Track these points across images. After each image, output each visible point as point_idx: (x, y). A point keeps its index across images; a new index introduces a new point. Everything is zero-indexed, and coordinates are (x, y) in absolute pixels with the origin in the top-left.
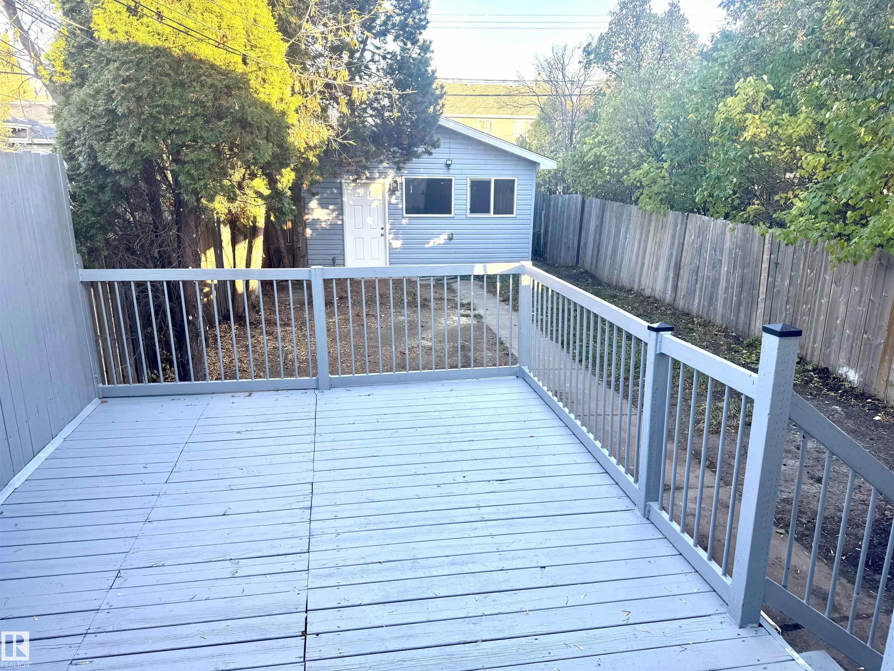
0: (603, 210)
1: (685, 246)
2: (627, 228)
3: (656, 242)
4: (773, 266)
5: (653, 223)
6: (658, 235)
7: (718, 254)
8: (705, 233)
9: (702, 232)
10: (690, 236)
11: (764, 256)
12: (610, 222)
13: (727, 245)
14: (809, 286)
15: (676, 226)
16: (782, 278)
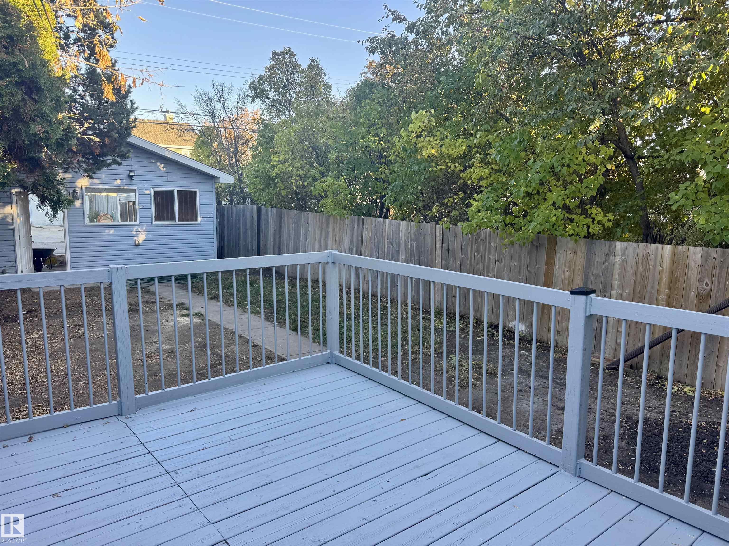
0: (280, 217)
1: (364, 242)
2: (307, 231)
3: (336, 241)
4: (445, 252)
5: (331, 226)
6: (337, 235)
7: (395, 247)
8: (381, 231)
9: (378, 230)
10: (368, 234)
11: (437, 245)
12: (289, 227)
13: (403, 239)
14: (477, 264)
15: (353, 228)
16: (454, 261)
